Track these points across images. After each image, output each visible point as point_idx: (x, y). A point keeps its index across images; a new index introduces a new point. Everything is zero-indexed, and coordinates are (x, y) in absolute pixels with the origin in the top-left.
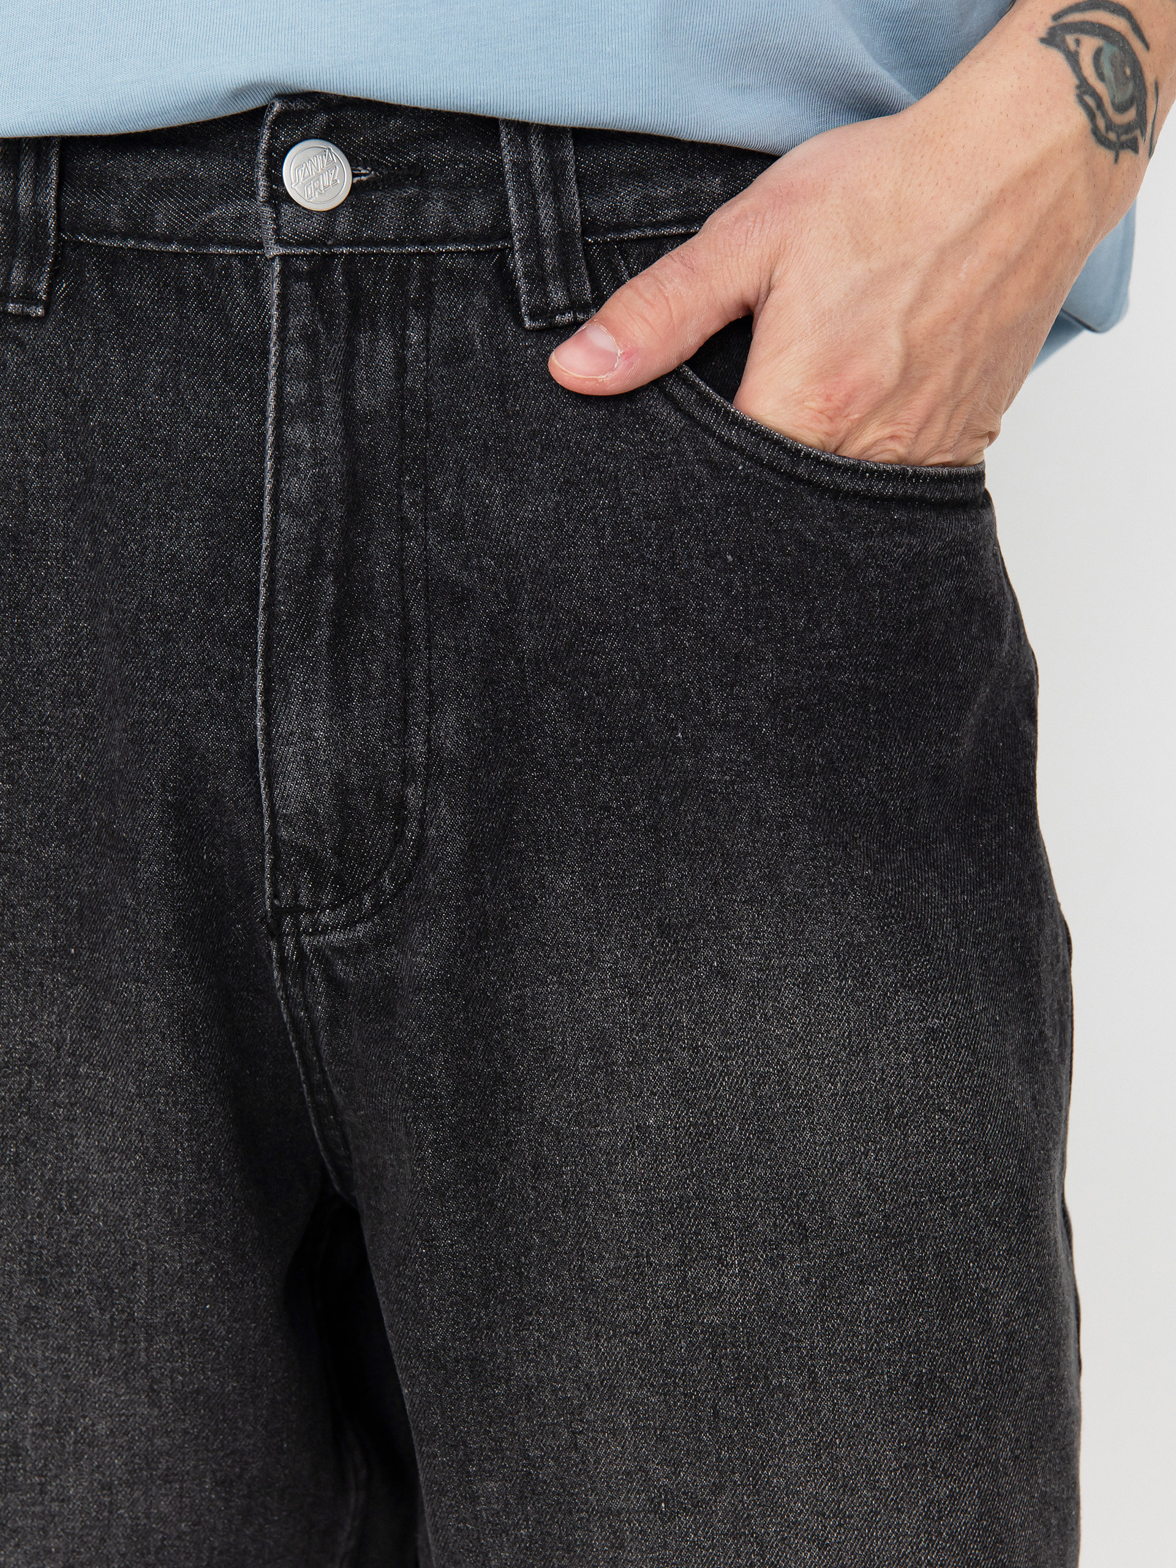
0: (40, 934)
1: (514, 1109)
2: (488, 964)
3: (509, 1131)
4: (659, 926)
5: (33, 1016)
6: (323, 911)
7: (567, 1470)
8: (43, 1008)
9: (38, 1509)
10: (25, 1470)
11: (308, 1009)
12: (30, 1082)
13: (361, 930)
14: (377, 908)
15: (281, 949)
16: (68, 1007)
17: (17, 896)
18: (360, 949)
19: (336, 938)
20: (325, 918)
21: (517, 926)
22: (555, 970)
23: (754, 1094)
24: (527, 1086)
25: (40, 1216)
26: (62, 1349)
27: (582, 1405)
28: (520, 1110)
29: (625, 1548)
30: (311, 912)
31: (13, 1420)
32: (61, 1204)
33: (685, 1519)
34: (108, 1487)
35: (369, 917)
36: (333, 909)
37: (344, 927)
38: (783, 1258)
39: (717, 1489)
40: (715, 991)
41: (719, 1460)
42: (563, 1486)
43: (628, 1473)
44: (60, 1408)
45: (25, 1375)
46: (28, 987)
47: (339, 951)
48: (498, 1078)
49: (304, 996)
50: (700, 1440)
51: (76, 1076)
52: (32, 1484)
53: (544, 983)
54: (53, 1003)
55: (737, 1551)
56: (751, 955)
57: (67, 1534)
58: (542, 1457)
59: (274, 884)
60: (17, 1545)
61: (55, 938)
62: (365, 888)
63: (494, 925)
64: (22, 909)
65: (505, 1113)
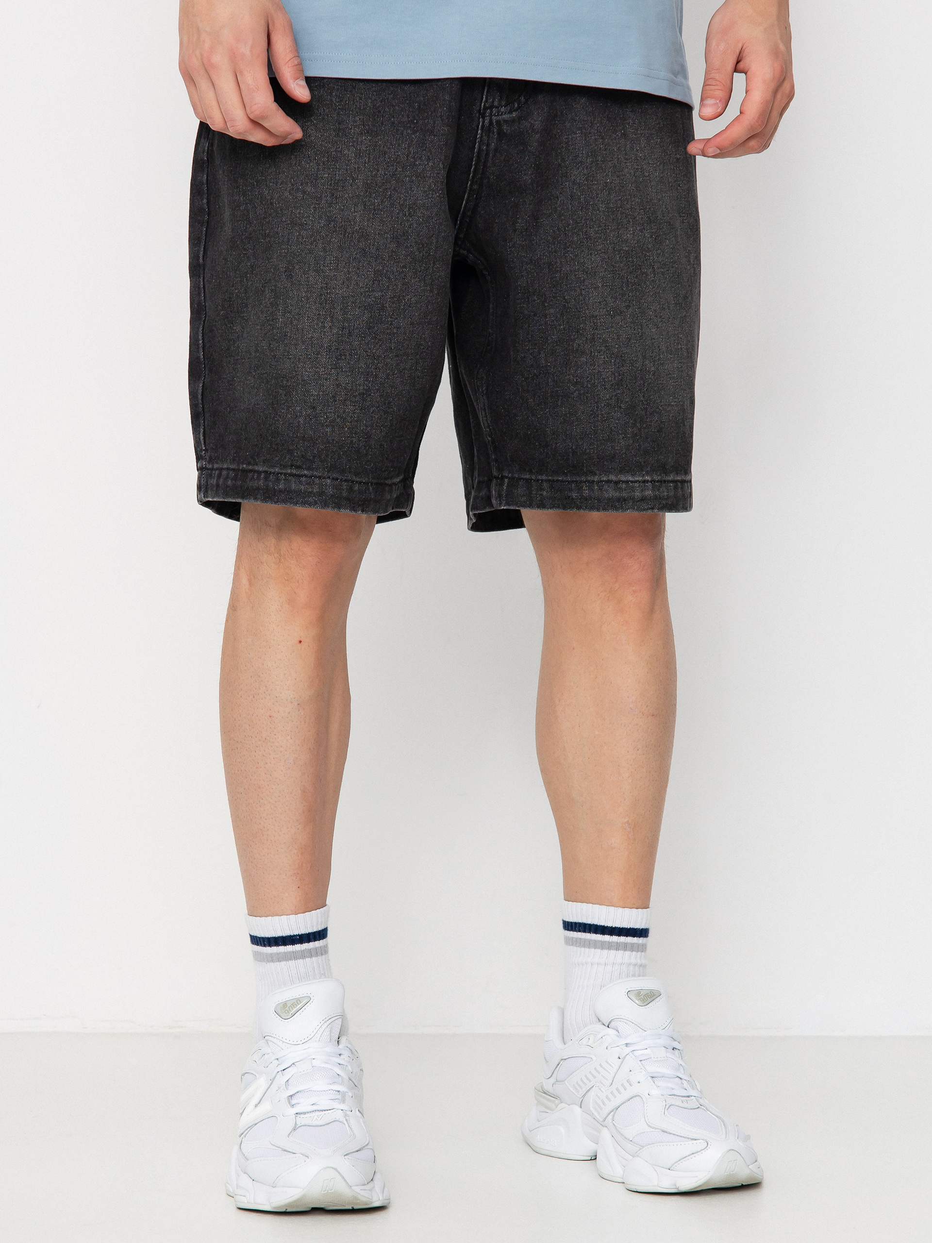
0: (403, 116)
1: (564, 176)
2: (557, 126)
3: (562, 184)
4: (607, 117)
5: (399, 145)
6: (502, 107)
7: (579, 303)
8: (402, 142)
9: (389, 331)
10: (386, 316)
11: (488, 145)
12: (397, 169)
13: (514, 114)
14: (519, 107)
15: (483, 122)
16: (412, 141)
17: (395, 103)
18: (513, 121)
19: (506, 117)
20: (503, 109)
21: (567, 114)
22: (580, 129)
23: (634, 175)
24: (569, 168)
25: (398, 218)
26: (404, 267)
27: (584, 280)
28: (567, 177)
29: (597, 329)
30: (497, 107)
31: (383, 296)
32: (405, 213)
33: (618, 317)
34: (412, 324)
35: (516, 110)
36: (505, 107)
37: (509, 113)
38: (644, 229)
39: (628, 307)
40: (622, 141)
41: (629, 297)
42: (577, 308)
43: (600, 302)
44: (400, 291)
45: (389, 278)
46: (398, 135)
47: (506, 121)
48: (560, 165)
49: (488, 141)
50: (623, 290)
51: (415, 165)
52: (388, 321)
53: (576, 134)
54: (406, 141)
55: (634, 328)
56: (632, 129)
57: (398, 342)
58: (570, 299)
59: (487, 98)
60: (380, 346)
61: (408, 117)
62: (515, 101)
63: (559, 113)
64: (397, 108)
65: (561, 177)
